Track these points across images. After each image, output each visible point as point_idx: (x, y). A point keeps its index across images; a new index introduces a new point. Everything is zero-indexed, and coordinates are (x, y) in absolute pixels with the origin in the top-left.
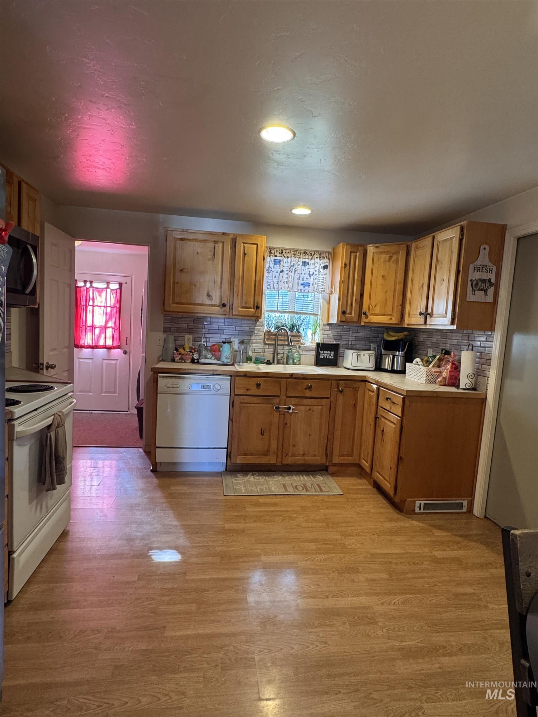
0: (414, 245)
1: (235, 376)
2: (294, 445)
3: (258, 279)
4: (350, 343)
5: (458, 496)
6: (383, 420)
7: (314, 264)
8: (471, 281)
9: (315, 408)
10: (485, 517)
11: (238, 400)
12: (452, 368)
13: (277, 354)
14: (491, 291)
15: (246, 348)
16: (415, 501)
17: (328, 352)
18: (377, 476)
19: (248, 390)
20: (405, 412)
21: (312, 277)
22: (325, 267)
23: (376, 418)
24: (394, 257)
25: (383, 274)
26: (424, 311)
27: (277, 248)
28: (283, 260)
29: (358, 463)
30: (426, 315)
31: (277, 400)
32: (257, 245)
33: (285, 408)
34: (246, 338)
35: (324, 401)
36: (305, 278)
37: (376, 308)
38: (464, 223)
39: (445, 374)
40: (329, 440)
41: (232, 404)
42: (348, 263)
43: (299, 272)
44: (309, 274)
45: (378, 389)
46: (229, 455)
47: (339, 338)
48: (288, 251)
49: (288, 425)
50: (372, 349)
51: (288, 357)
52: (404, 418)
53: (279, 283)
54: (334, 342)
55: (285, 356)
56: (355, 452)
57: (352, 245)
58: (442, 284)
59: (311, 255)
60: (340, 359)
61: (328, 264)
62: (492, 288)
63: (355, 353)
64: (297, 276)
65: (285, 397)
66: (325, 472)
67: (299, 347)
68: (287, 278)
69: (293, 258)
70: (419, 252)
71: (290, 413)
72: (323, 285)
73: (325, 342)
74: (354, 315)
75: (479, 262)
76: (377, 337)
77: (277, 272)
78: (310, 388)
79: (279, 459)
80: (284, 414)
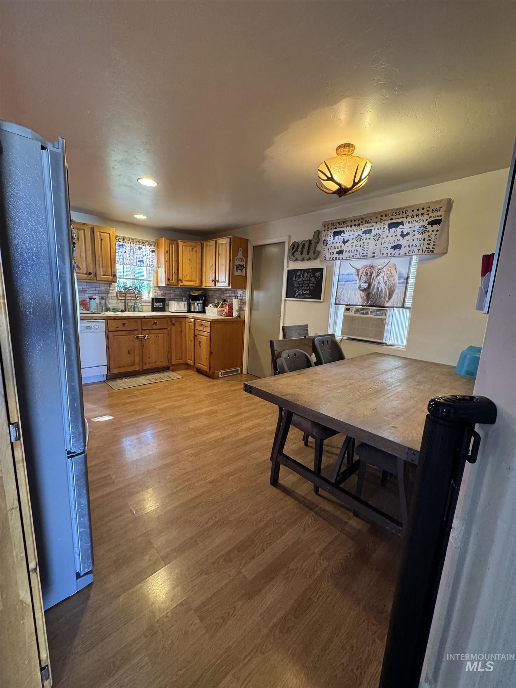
0: (205, 244)
1: (107, 319)
2: (149, 358)
3: (112, 257)
4: (171, 297)
5: (236, 366)
6: (199, 336)
7: (146, 249)
8: (236, 265)
9: (160, 335)
10: (248, 373)
11: (111, 334)
12: (229, 308)
13: (128, 305)
14: (244, 270)
15: (105, 302)
16: (219, 372)
17: (159, 303)
18: (198, 365)
19: (117, 327)
20: (212, 330)
21: (145, 257)
22: (153, 251)
23: (195, 336)
24: (195, 249)
25: (189, 258)
26: (214, 279)
27: (120, 236)
28: (125, 245)
29: (185, 362)
30: (215, 281)
31: (136, 332)
32: (110, 234)
33: (142, 337)
34: (104, 295)
35: (164, 331)
36: (141, 257)
37: (187, 277)
38: (231, 236)
39: (226, 311)
40: (169, 352)
41: (107, 338)
42: (168, 250)
43: (137, 253)
44: (143, 255)
45: (195, 321)
46: (109, 369)
47: (164, 294)
48: (128, 239)
49: (145, 346)
50: (183, 300)
51: (134, 307)
52: (212, 333)
53: (124, 259)
54: (162, 297)
55: (133, 306)
56: (183, 357)
57: (170, 240)
58: (222, 266)
59: (143, 243)
60: (166, 307)
61: (154, 249)
62: (244, 269)
63: (176, 303)
64: (135, 256)
65: (141, 330)
66: (168, 370)
67: (141, 301)
68: (129, 257)
69: (132, 244)
70: (208, 248)
71: (146, 339)
72: (152, 262)
73: (156, 297)
74: (174, 281)
75: (238, 257)
76: (186, 294)
77: (121, 252)
78: (155, 324)
79: (141, 367)
80: (142, 340)
